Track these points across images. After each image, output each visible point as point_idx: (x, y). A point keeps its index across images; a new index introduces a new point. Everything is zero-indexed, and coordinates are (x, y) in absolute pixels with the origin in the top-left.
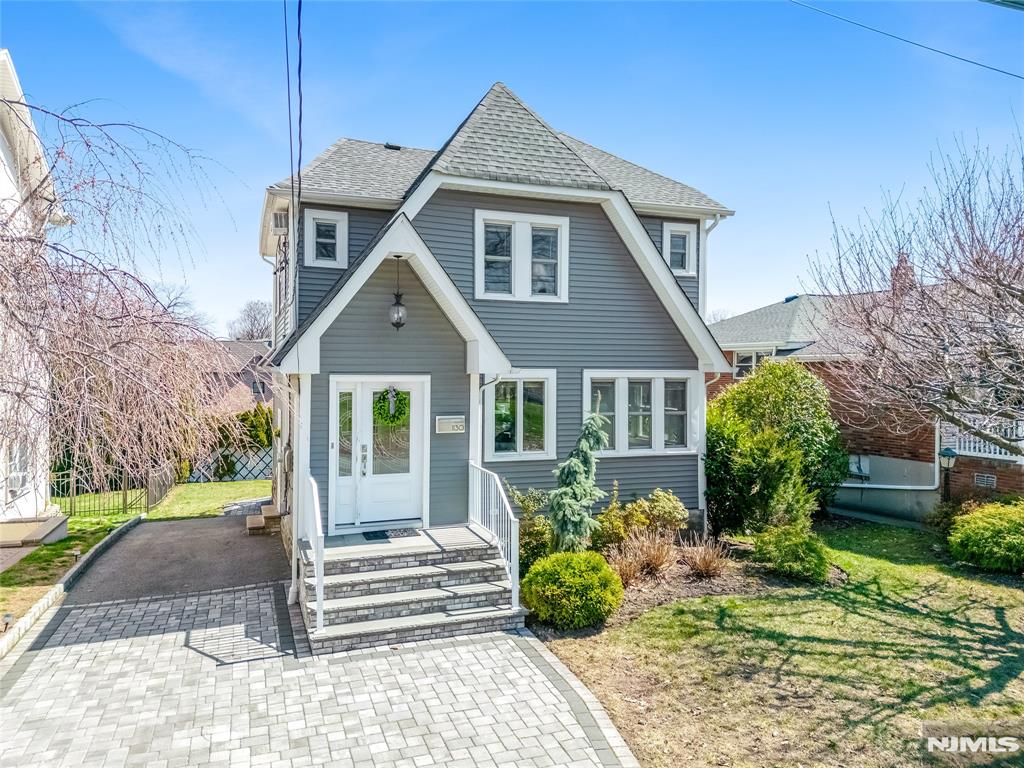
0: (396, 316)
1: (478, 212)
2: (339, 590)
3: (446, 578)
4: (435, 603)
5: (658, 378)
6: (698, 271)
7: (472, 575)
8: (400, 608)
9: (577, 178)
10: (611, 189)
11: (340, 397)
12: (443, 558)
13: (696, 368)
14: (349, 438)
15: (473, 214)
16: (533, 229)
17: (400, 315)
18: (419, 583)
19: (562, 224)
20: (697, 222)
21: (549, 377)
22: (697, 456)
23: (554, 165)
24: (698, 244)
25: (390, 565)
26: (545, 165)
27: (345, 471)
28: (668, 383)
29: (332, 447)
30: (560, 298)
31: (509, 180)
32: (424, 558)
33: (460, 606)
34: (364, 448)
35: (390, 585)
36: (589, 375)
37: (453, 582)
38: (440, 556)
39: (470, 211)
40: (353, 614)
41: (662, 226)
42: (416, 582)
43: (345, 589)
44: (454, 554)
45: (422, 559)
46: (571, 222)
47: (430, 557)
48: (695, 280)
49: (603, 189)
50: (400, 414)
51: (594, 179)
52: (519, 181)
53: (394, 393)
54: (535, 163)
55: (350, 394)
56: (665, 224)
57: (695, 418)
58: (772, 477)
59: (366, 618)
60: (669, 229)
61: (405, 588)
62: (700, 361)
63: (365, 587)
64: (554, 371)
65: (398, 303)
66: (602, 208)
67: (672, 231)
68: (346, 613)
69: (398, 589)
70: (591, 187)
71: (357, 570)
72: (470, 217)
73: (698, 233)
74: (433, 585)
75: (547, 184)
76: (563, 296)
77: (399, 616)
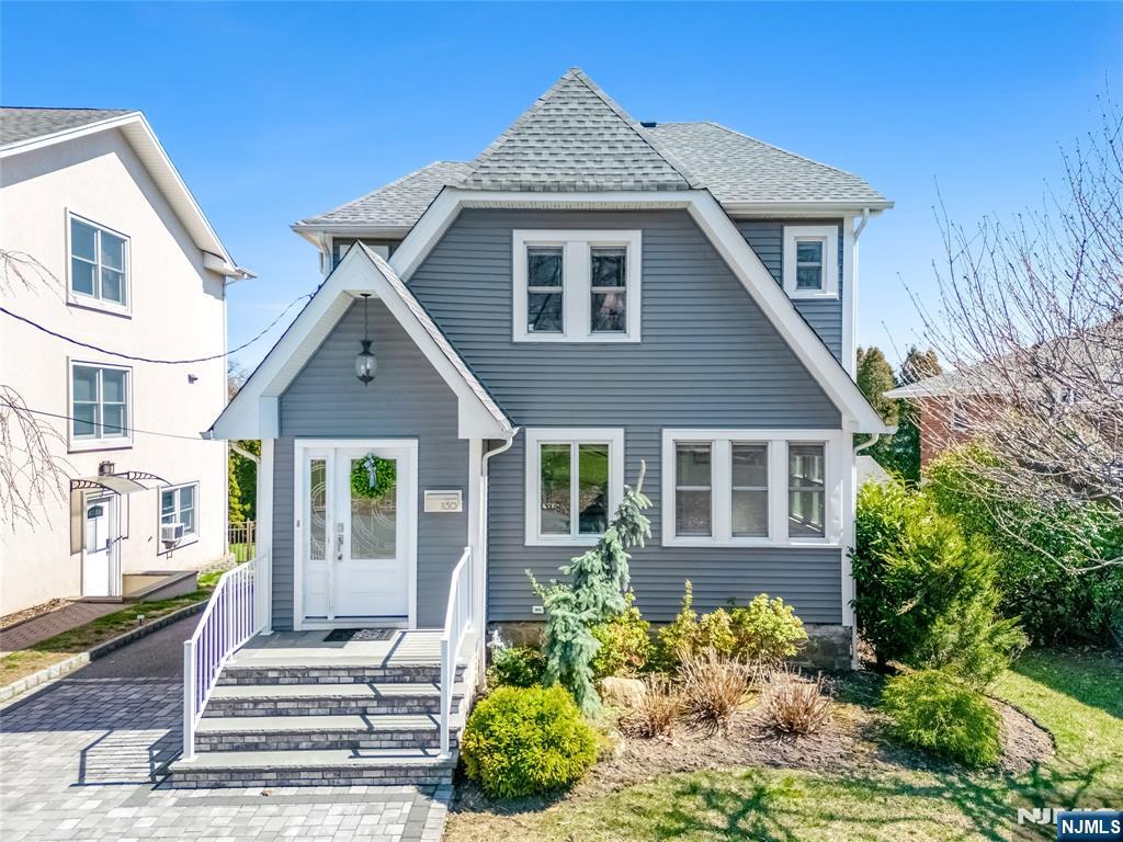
0: (363, 367)
1: (516, 234)
2: (239, 706)
3: (375, 703)
4: (345, 737)
5: (778, 441)
6: (841, 291)
7: (409, 703)
8: (298, 739)
9: (645, 179)
10: (690, 188)
11: (312, 465)
12: (385, 676)
13: (838, 426)
14: (322, 513)
15: (511, 237)
16: (593, 250)
17: (368, 366)
18: (339, 707)
19: (631, 241)
20: (839, 221)
21: (614, 438)
22: (840, 550)
23: (617, 165)
24: (841, 252)
25: (317, 678)
26: (603, 165)
27: (317, 554)
28: (795, 449)
29: (298, 525)
30: (629, 336)
31: (546, 189)
32: (360, 674)
33: (377, 744)
34: (341, 526)
35: (302, 707)
36: (670, 437)
37: (384, 710)
38: (381, 673)
39: (506, 232)
40: (240, 740)
41: (782, 232)
42: (335, 705)
43: (246, 705)
44: (399, 672)
45: (358, 675)
46: (643, 236)
47: (368, 673)
48: (837, 304)
49: (680, 188)
50: (381, 486)
51: (669, 177)
52: (561, 189)
53: (373, 462)
54: (589, 164)
55: (324, 462)
56: (786, 228)
57: (838, 497)
58: (943, 590)
59: (255, 747)
60: (792, 237)
61: (320, 711)
62: (843, 417)
63: (271, 705)
64: (621, 431)
65: (366, 353)
66: (689, 215)
67: (796, 238)
68: (231, 739)
69: (312, 712)
70: (662, 188)
71: (275, 682)
72: (507, 240)
73: (841, 238)
74: (357, 711)
75: (599, 189)
76: (633, 332)
77: (297, 748)
